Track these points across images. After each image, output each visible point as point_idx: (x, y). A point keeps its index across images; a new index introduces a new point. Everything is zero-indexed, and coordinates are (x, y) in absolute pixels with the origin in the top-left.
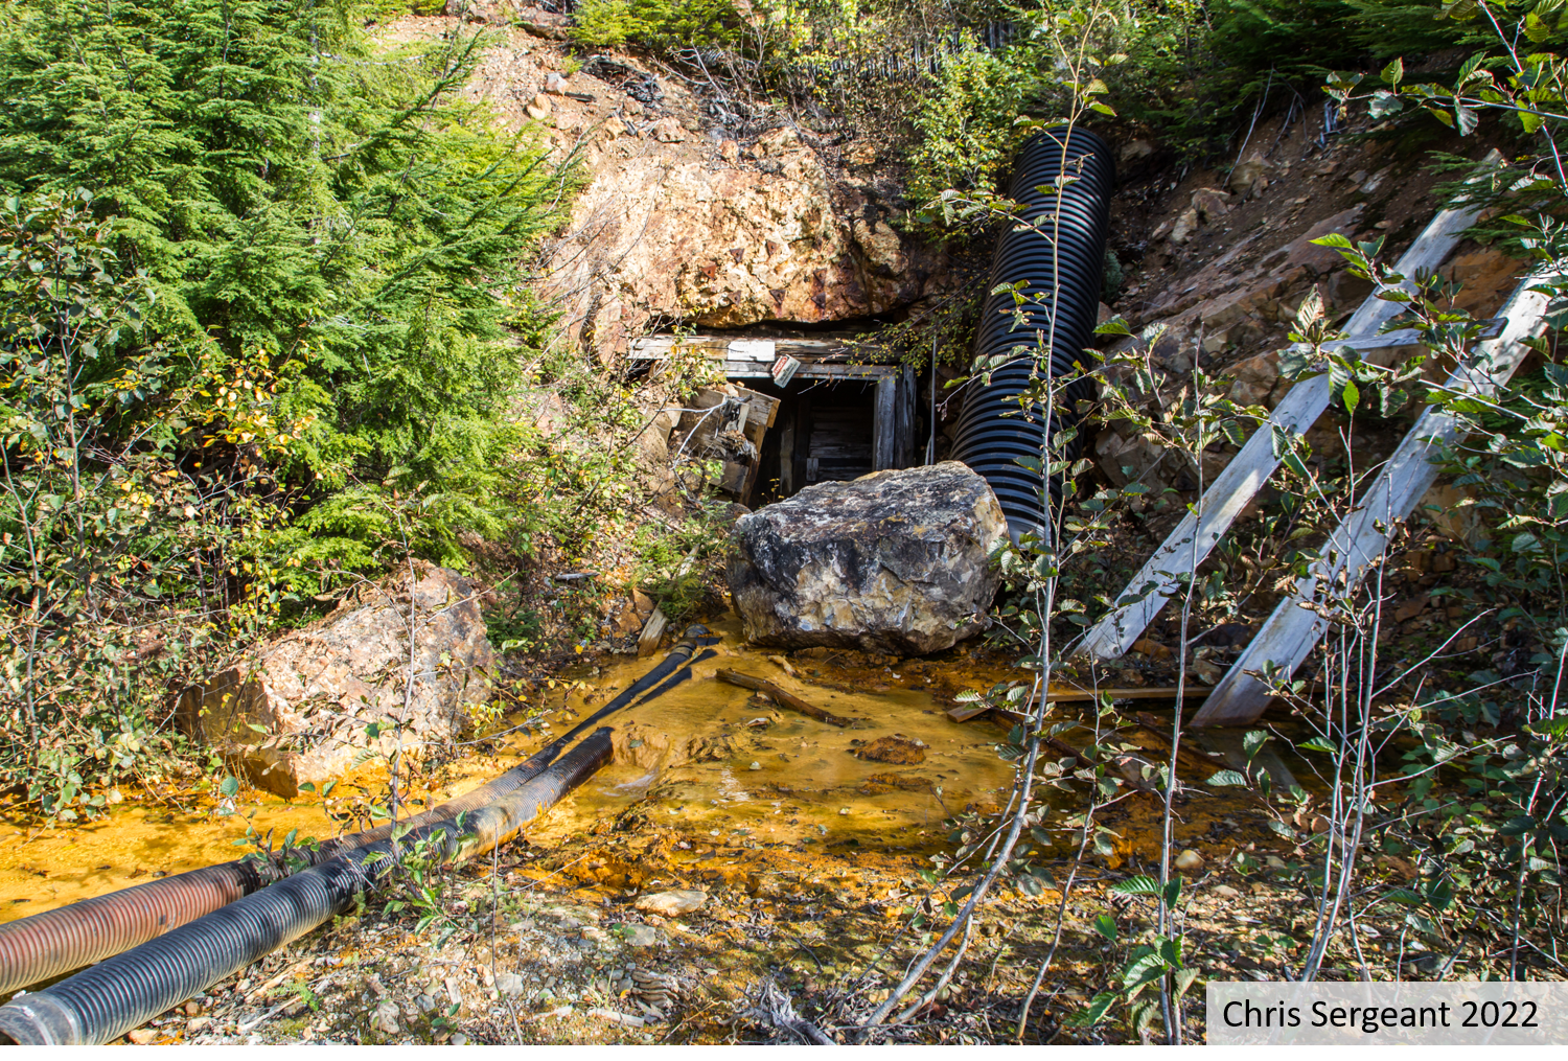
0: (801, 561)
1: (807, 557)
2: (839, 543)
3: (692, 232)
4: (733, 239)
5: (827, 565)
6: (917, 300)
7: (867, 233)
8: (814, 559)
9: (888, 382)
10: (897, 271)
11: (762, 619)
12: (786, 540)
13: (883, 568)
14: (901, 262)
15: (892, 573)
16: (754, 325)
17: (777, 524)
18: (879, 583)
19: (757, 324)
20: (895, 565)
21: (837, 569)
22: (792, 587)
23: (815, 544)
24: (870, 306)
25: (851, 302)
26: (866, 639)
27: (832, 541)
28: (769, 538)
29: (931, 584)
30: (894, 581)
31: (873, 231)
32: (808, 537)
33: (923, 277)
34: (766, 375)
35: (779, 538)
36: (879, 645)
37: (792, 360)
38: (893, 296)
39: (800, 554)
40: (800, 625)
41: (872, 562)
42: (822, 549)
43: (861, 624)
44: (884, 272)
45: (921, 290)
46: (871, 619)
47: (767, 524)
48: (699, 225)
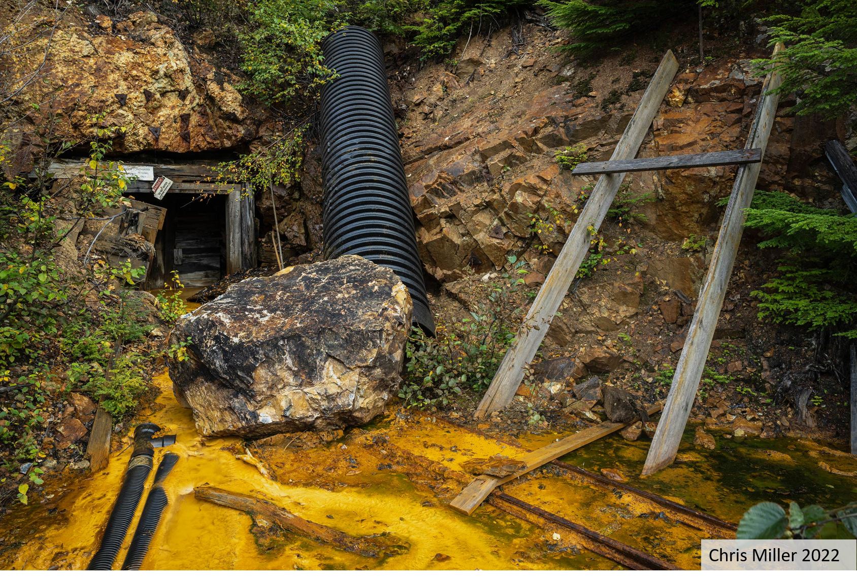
0: (256, 359)
1: (261, 356)
2: (289, 338)
3: (81, 79)
4: (117, 87)
5: (281, 361)
6: (255, 139)
7: (219, 91)
8: (267, 357)
9: (236, 196)
10: (241, 118)
11: (217, 414)
12: (236, 340)
13: (329, 356)
14: (243, 112)
15: (339, 361)
16: (136, 153)
17: (222, 323)
18: (330, 370)
19: (141, 152)
20: (340, 353)
21: (289, 362)
22: (248, 385)
23: (267, 343)
24: (222, 142)
25: (208, 139)
26: (319, 421)
27: (283, 338)
28: (216, 339)
29: (374, 367)
30: (340, 367)
31: (222, 89)
32: (259, 336)
33: (259, 124)
34: (148, 191)
35: (227, 338)
36: (329, 424)
37: (167, 180)
38: (239, 135)
39: (254, 354)
40: (261, 419)
41: (319, 353)
42: (273, 344)
43: (316, 410)
44: (231, 118)
45: (257, 132)
46: (324, 404)
47: (212, 325)
48: (86, 75)
